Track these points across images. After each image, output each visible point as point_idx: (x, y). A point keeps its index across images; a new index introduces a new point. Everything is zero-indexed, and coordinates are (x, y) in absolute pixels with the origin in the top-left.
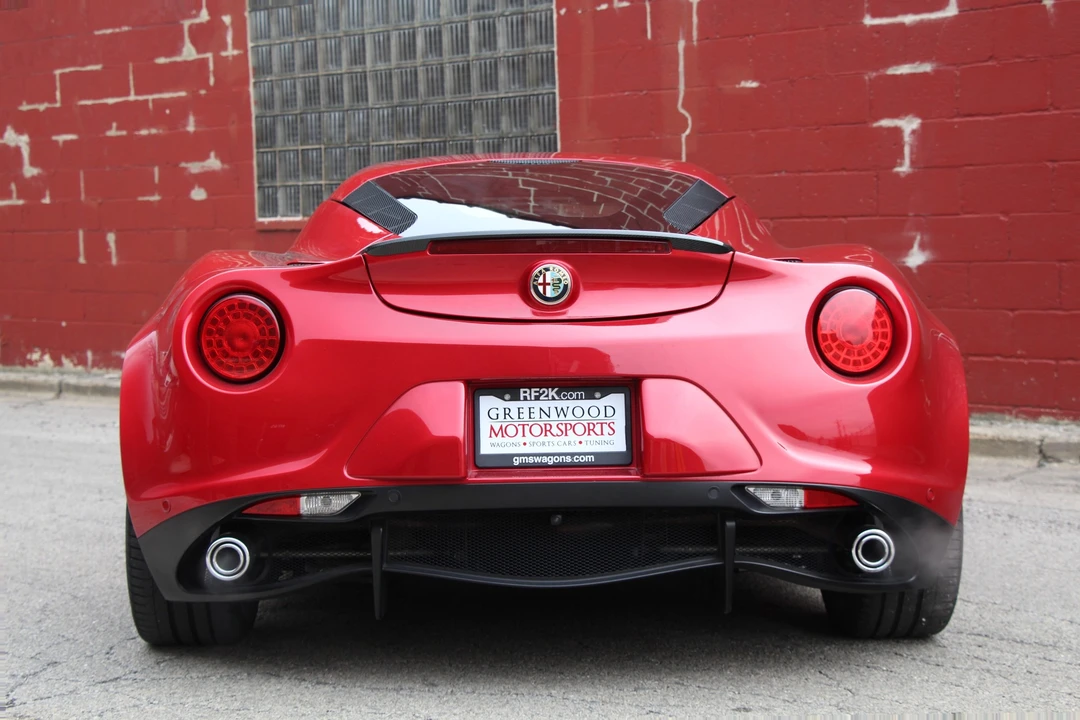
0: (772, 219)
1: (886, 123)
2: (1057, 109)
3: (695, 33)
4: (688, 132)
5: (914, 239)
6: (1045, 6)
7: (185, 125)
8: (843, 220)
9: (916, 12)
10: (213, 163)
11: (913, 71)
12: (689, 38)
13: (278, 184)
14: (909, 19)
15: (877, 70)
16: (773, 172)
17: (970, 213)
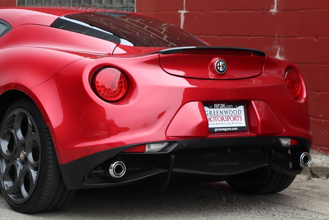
5: (277, 49)
16: (220, 10)
17: (302, 36)
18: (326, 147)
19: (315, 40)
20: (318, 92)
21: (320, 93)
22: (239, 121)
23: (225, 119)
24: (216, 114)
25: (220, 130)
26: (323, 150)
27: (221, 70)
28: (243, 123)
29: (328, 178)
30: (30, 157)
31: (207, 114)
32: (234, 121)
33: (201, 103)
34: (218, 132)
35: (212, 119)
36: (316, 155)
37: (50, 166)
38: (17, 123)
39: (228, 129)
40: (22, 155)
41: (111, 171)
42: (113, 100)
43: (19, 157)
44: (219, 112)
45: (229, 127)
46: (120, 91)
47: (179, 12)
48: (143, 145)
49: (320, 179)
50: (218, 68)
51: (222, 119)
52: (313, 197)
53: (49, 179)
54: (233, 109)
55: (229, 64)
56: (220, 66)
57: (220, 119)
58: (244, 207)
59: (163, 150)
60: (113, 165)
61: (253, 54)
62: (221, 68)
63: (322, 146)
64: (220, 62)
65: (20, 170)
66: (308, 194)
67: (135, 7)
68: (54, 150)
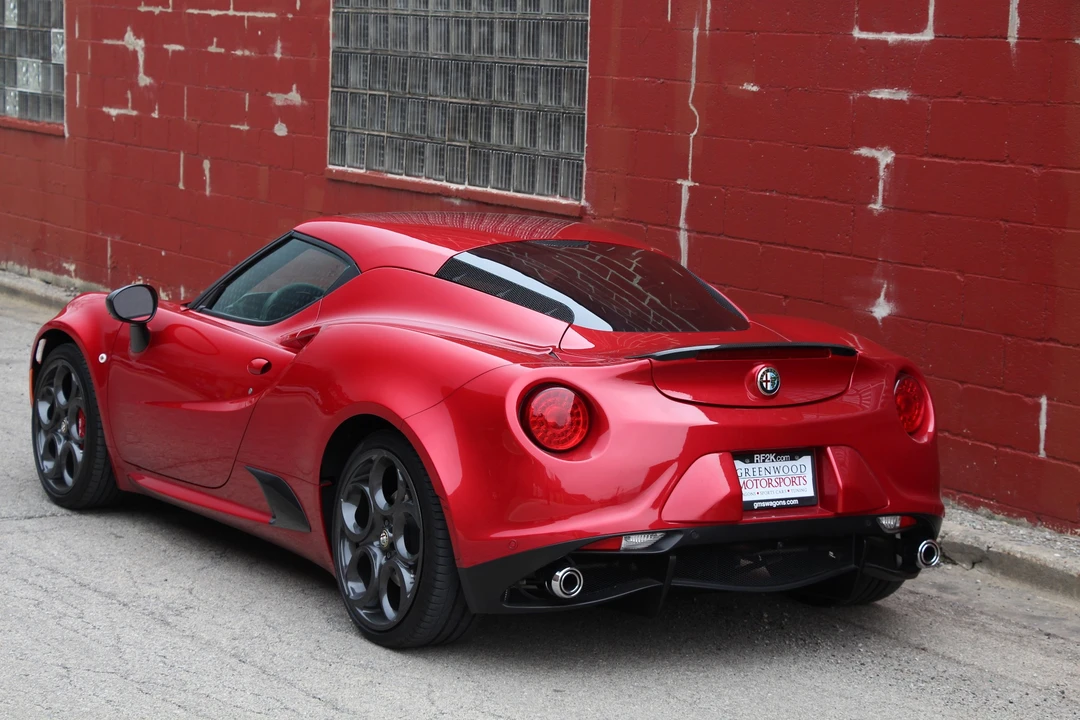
0: (761, 243)
1: (865, 152)
2: (1012, 162)
3: (708, 21)
4: (695, 133)
5: (880, 287)
6: (1008, 43)
7: (274, 51)
8: (821, 254)
9: (899, 32)
10: (294, 97)
11: (892, 97)
12: (702, 27)
13: (347, 130)
14: (892, 37)
15: (860, 91)
16: (766, 191)
17: (932, 267)
18: (975, 495)
19: (958, 277)
20: (962, 382)
21: (965, 386)
22: (802, 487)
23: (774, 483)
24: (757, 473)
25: (764, 504)
26: (968, 501)
27: (769, 388)
28: (808, 490)
29: (973, 567)
30: (401, 544)
31: (739, 475)
32: (791, 487)
33: (728, 456)
34: (760, 509)
35: (750, 484)
36: (954, 511)
37: (440, 569)
38: (376, 476)
39: (779, 503)
40: (384, 538)
41: (556, 586)
42: (561, 448)
43: (378, 538)
44: (763, 469)
45: (782, 500)
46: (576, 431)
47: (679, 182)
48: (618, 538)
49: (957, 567)
50: (764, 384)
51: (769, 484)
52: (941, 615)
53: (436, 592)
54: (790, 463)
55: (786, 376)
56: (767, 381)
57: (764, 483)
58: (804, 641)
59: (653, 546)
60: (559, 574)
61: (833, 354)
62: (769, 384)
63: (966, 493)
64: (769, 374)
65: (381, 566)
66: (931, 607)
67: (584, 158)
68: (448, 539)
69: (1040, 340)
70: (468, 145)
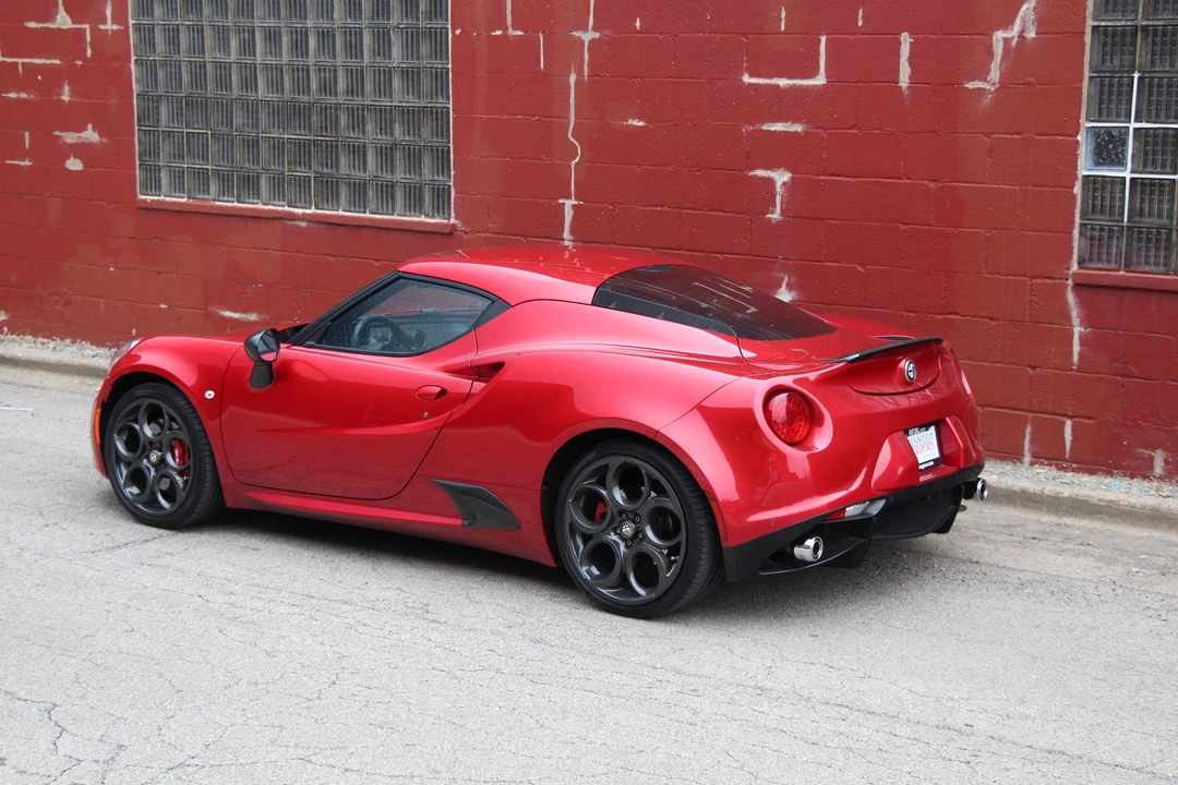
0: (655, 249)
1: (760, 173)
2: (909, 178)
3: (586, 69)
4: (577, 160)
5: (781, 280)
6: (900, 87)
7: (60, 94)
8: (718, 255)
9: (790, 77)
10: (91, 135)
11: (786, 129)
12: (580, 73)
13: (161, 164)
14: (783, 82)
15: (753, 125)
16: (657, 206)
17: (833, 262)
19: (859, 269)
22: (934, 451)
23: (924, 449)
24: (917, 442)
27: (911, 376)
28: (937, 453)
32: (929, 453)
40: (627, 529)
44: (920, 438)
47: (561, 201)
50: (909, 374)
54: (926, 433)
55: (918, 366)
62: (911, 373)
64: (910, 366)
67: (451, 184)
69: (941, 314)
70: (312, 176)
